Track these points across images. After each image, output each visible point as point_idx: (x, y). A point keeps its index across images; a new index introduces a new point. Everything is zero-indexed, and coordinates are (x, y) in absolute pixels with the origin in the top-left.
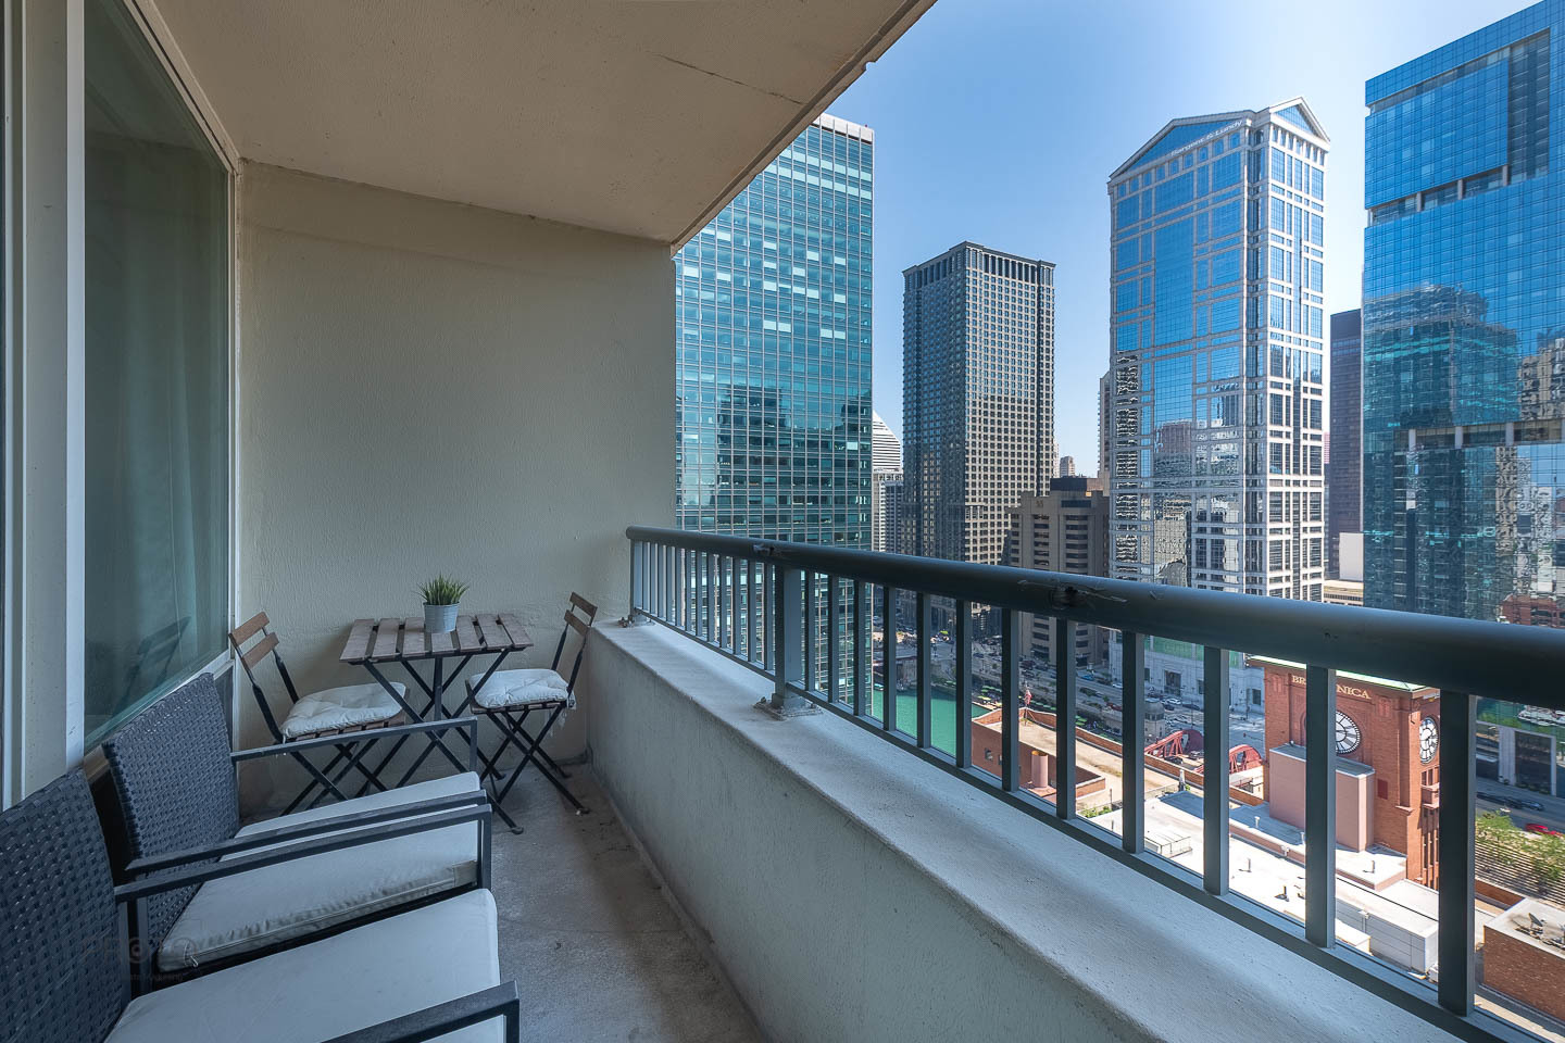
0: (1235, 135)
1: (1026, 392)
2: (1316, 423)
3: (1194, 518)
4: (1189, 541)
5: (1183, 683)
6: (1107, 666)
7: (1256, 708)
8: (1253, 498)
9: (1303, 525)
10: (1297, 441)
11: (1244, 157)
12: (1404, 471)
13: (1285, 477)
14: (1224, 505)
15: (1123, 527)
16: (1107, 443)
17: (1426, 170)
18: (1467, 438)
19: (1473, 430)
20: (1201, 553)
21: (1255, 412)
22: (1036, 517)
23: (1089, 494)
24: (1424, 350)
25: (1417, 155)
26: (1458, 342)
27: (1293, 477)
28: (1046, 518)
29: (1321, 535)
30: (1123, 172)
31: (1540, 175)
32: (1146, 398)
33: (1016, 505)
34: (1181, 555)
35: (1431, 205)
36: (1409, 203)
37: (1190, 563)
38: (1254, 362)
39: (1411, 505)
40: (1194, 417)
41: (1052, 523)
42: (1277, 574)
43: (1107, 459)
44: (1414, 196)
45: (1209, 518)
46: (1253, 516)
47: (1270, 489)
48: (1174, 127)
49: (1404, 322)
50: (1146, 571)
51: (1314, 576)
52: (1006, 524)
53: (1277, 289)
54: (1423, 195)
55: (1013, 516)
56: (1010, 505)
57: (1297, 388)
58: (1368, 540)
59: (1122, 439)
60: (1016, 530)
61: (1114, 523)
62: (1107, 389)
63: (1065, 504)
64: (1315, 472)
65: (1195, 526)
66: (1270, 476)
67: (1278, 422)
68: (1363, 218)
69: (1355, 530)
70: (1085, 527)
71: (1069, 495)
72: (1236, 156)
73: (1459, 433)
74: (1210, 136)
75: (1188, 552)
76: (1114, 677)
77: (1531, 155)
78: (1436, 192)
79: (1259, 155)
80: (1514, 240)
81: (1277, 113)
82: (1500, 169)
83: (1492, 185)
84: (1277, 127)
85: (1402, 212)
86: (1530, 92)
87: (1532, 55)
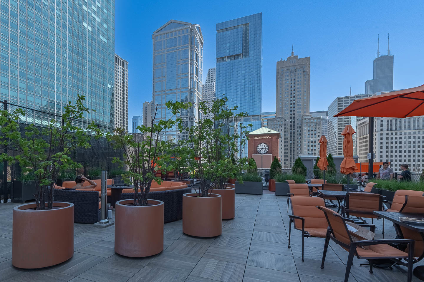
0: (187, 29)
11: (189, 37)
17: (228, 51)
25: (226, 46)
30: (157, 32)
31: (247, 58)
35: (229, 60)
36: (224, 59)
44: (226, 57)
48: (172, 22)
53: (196, 78)
72: (187, 36)
74: (181, 28)
77: (246, 52)
78: (230, 57)
79: (192, 38)
80: (243, 72)
81: (196, 27)
82: (241, 54)
83: (239, 58)
84: (196, 31)
85: (223, 60)
86: (246, 37)
87: (246, 28)
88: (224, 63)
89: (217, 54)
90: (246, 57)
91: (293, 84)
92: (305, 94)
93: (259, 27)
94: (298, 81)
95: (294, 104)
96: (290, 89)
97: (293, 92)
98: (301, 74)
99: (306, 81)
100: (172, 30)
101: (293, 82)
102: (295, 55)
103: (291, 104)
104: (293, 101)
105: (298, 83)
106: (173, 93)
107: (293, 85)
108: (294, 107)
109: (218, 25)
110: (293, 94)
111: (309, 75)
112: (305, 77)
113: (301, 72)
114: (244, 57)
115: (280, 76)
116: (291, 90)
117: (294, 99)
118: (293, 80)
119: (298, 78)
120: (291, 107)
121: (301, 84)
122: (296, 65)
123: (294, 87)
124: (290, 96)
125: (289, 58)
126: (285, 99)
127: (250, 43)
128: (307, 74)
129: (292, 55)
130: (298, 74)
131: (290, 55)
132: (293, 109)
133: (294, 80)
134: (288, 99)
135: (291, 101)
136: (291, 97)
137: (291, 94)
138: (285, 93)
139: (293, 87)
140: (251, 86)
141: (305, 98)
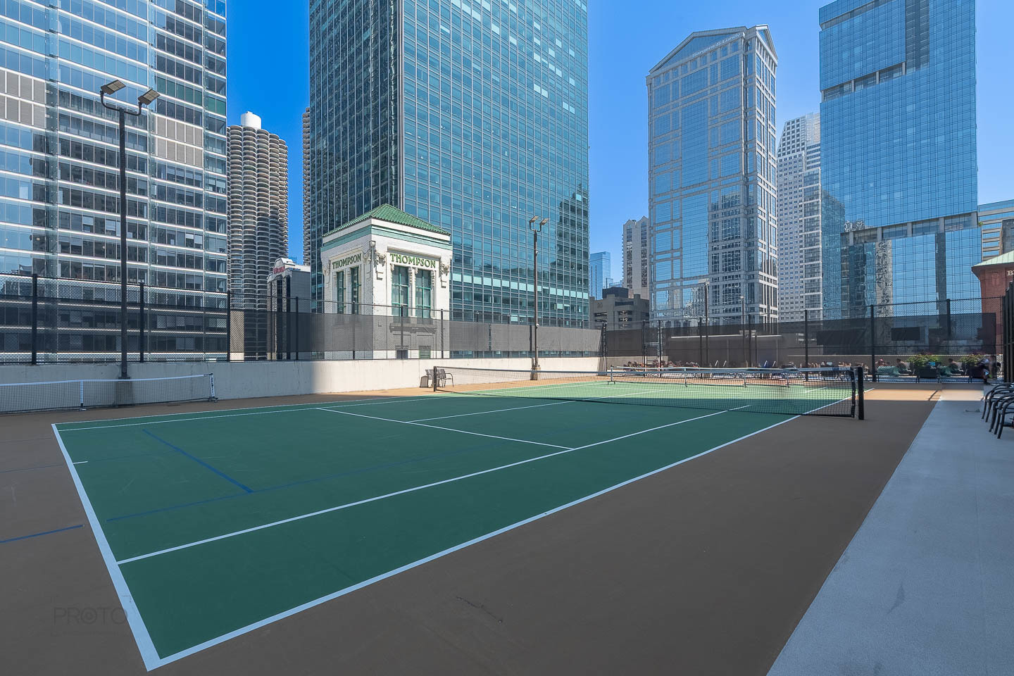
0: (735, 44)
11: (741, 58)
17: (857, 65)
23: (630, 297)
25: (852, 55)
30: (658, 69)
31: (924, 68)
35: (860, 87)
36: (846, 88)
44: (850, 82)
48: (693, 38)
54: (855, 81)
72: (737, 57)
74: (718, 44)
77: (918, 56)
78: (864, 80)
79: (748, 59)
80: (910, 108)
81: (759, 31)
82: (901, 65)
83: (895, 75)
84: (759, 41)
85: (843, 92)
86: (917, 17)
88: (844, 97)
89: (823, 79)
90: (918, 66)
100: (695, 55)
106: (699, 192)
109: (823, 11)
114: (911, 70)
127: (933, 29)
140: (941, 139)
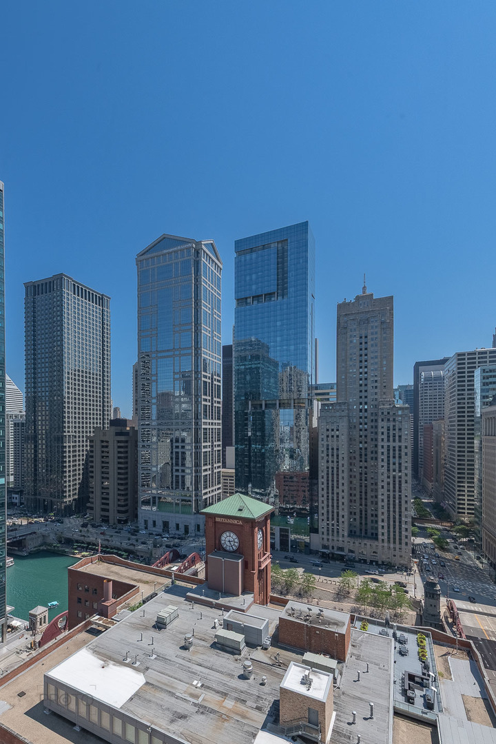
0: (189, 250)
1: (96, 369)
2: (219, 397)
3: (174, 441)
4: (172, 453)
5: (170, 526)
6: (137, 522)
7: (198, 533)
8: (197, 430)
9: (215, 443)
10: (212, 404)
11: (192, 262)
12: (247, 419)
13: (208, 421)
14: (185, 434)
15: (143, 446)
16: (136, 401)
17: (254, 287)
18: (266, 405)
19: (268, 402)
20: (177, 458)
21: (197, 389)
22: (102, 441)
23: (128, 429)
24: (253, 366)
25: (251, 279)
26: (262, 364)
27: (211, 421)
28: (107, 442)
29: (221, 448)
30: (142, 255)
31: (286, 298)
32: (154, 378)
33: (92, 434)
34: (168, 460)
35: (255, 302)
36: (248, 300)
37: (172, 464)
38: (197, 366)
39: (250, 434)
40: (174, 390)
41: (111, 444)
42: (206, 467)
43: (137, 410)
44: (250, 297)
45: (180, 441)
46: (197, 441)
47: (203, 426)
48: (164, 238)
49: (248, 353)
50: (154, 469)
51: (219, 467)
52: (87, 446)
53: (205, 331)
54: (253, 297)
55: (90, 441)
56: (88, 435)
57: (212, 379)
58: (236, 449)
59: (143, 399)
60: (92, 449)
61: (140, 444)
62: (136, 371)
63: (118, 434)
64: (219, 419)
65: (175, 444)
66: (203, 421)
67: (205, 394)
68: (233, 304)
69: (231, 445)
70: (127, 447)
71: (119, 429)
72: (189, 260)
73: (263, 403)
74: (179, 248)
75: (172, 458)
76: (140, 527)
77: (283, 290)
78: (257, 297)
79: (197, 264)
80: (279, 323)
81: (205, 244)
82: (274, 293)
83: (273, 299)
84: (204, 252)
85: (247, 303)
86: (283, 263)
87: (283, 248)
88: (248, 306)
89: (237, 292)
90: (283, 297)
91: (363, 343)
92: (385, 363)
93: (303, 246)
94: (372, 339)
95: (366, 379)
96: (358, 354)
97: (364, 358)
98: (376, 327)
99: (385, 339)
100: (165, 251)
101: (363, 340)
102: (368, 292)
103: (361, 379)
104: (363, 373)
105: (372, 342)
107: (363, 346)
108: (366, 385)
109: (238, 243)
110: (363, 361)
111: (391, 328)
112: (385, 333)
113: (376, 324)
114: (280, 298)
115: (342, 329)
116: (361, 355)
117: (366, 370)
118: (363, 337)
119: (372, 334)
120: (361, 385)
121: (376, 346)
122: (369, 311)
123: (366, 349)
124: (358, 365)
125: (358, 298)
126: (351, 371)
127: (290, 274)
128: (387, 327)
129: (364, 293)
130: (372, 327)
131: (361, 294)
132: (363, 389)
133: (366, 337)
134: (355, 370)
135: (361, 373)
136: (361, 367)
137: (361, 361)
138: (351, 359)
139: (363, 349)
140: (292, 348)
141: (385, 368)
